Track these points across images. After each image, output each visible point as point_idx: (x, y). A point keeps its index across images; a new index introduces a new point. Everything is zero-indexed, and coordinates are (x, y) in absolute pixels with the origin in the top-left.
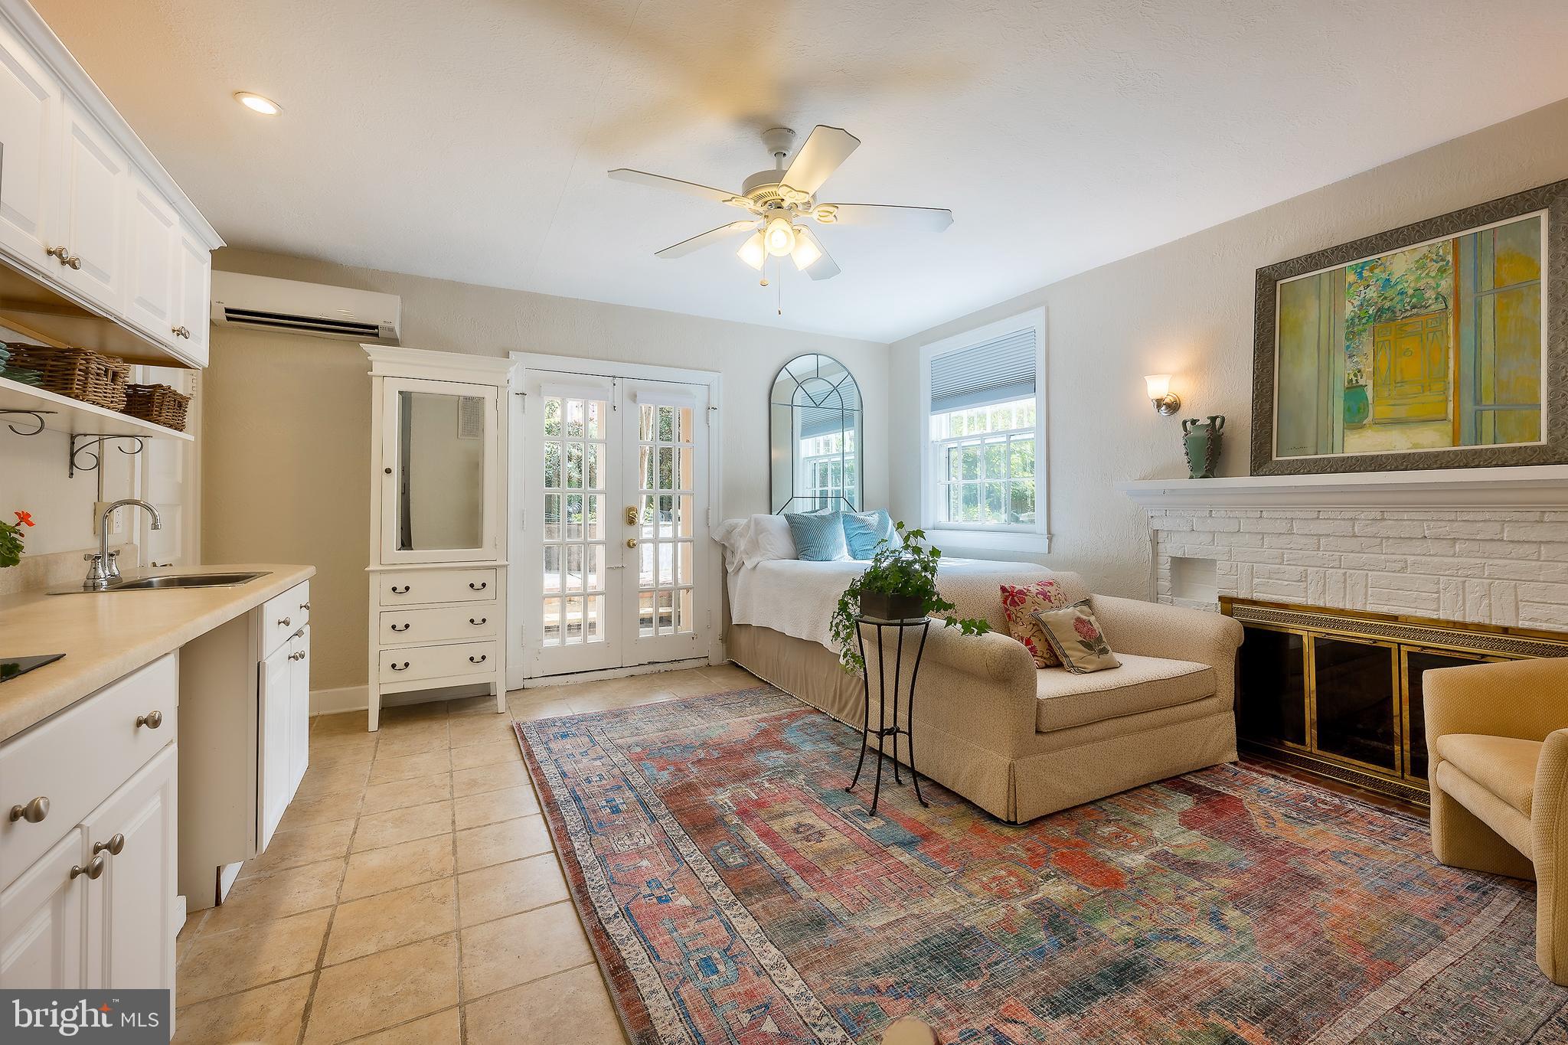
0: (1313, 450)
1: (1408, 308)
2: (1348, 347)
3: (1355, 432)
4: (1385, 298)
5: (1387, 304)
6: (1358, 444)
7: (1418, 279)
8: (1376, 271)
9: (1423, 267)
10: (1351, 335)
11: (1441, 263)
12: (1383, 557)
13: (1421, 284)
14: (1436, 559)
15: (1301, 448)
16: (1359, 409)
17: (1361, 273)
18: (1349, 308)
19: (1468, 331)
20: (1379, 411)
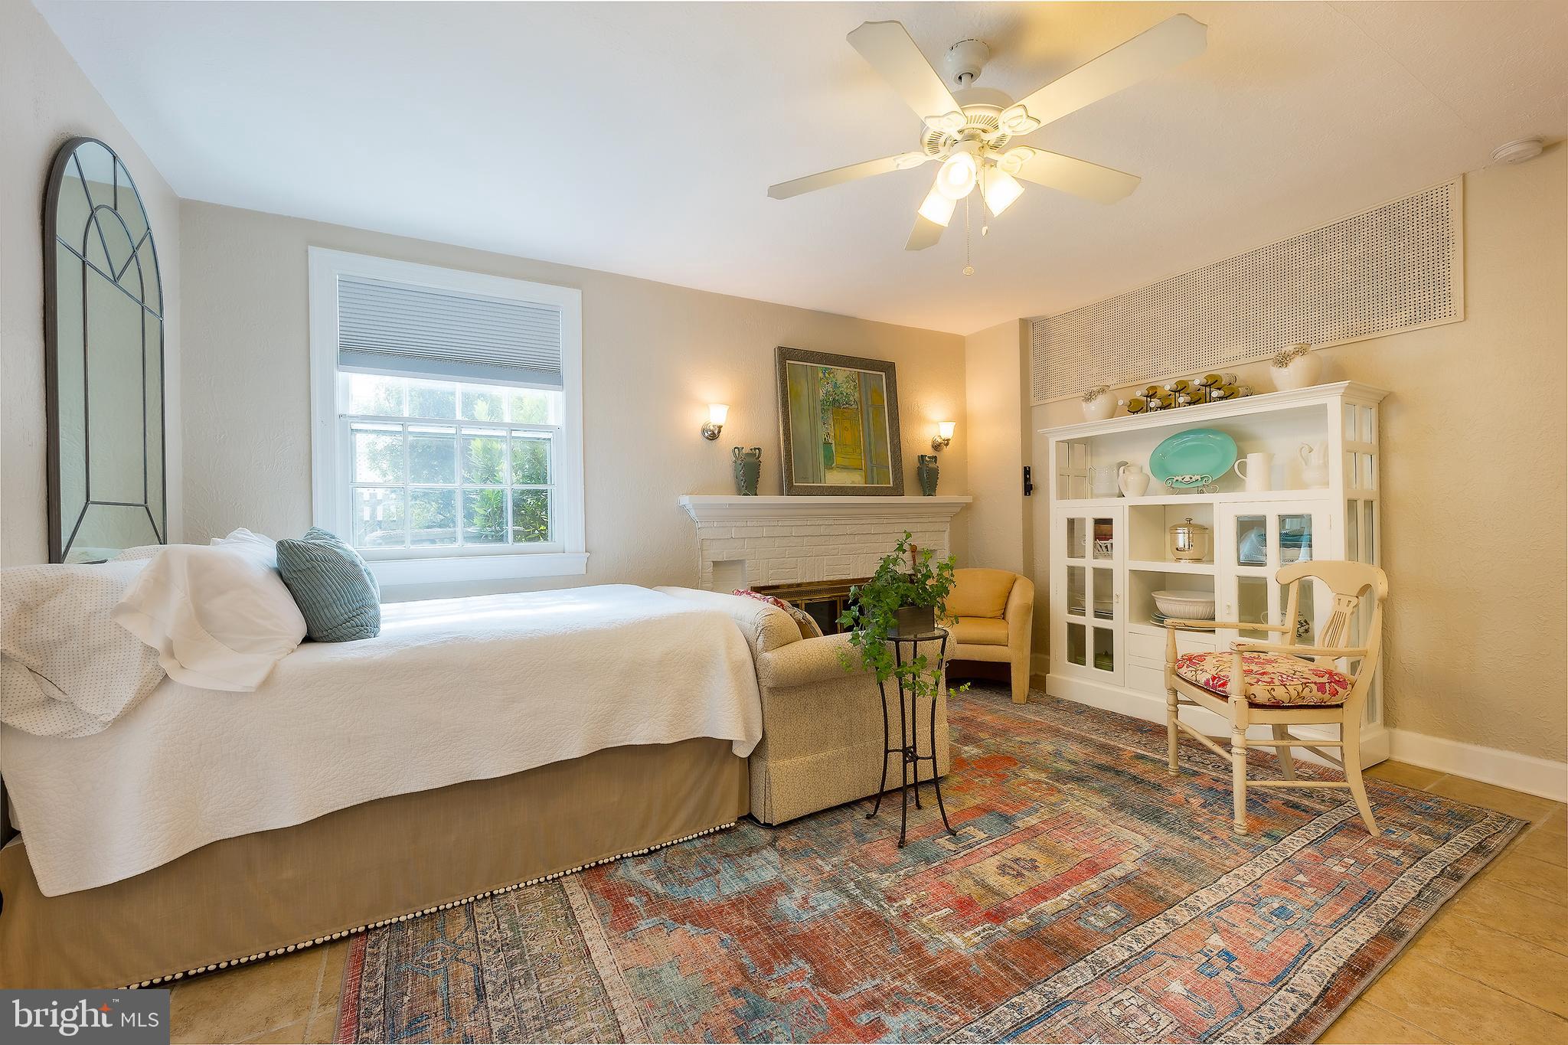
0: (811, 480)
1: (844, 403)
2: (822, 417)
3: (829, 471)
4: (835, 393)
5: (837, 397)
7: (847, 388)
8: (830, 376)
9: (849, 382)
10: (823, 411)
11: (854, 383)
12: (830, 547)
13: (848, 391)
15: (805, 479)
16: (830, 457)
17: (824, 374)
18: (821, 393)
19: (866, 423)
20: (838, 460)
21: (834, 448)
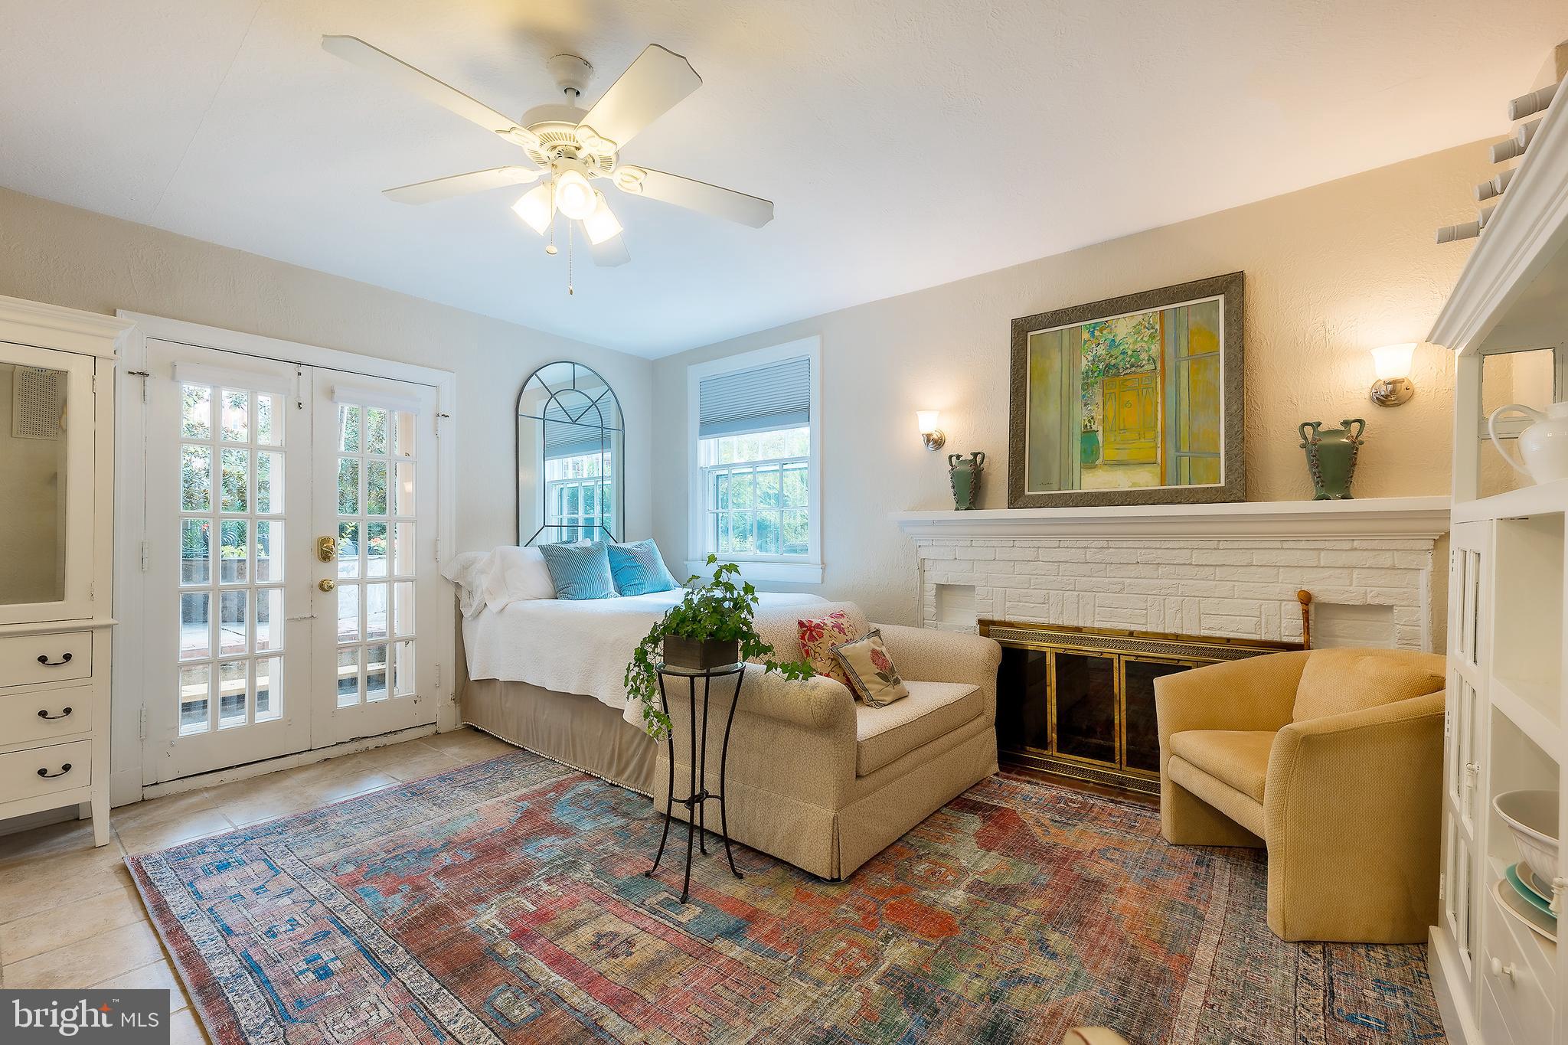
0: (1056, 486)
1: (1128, 366)
2: (1084, 396)
3: (1089, 471)
4: (1111, 356)
5: (1113, 362)
6: (1094, 481)
7: (1135, 342)
8: (1105, 332)
9: (1139, 332)
10: (1086, 386)
11: (1152, 331)
12: (1107, 580)
13: (1138, 347)
14: (1145, 581)
15: (1047, 484)
16: (1092, 452)
17: (1093, 333)
18: (1084, 362)
19: (1171, 389)
20: (1106, 453)
21: (1100, 438)
